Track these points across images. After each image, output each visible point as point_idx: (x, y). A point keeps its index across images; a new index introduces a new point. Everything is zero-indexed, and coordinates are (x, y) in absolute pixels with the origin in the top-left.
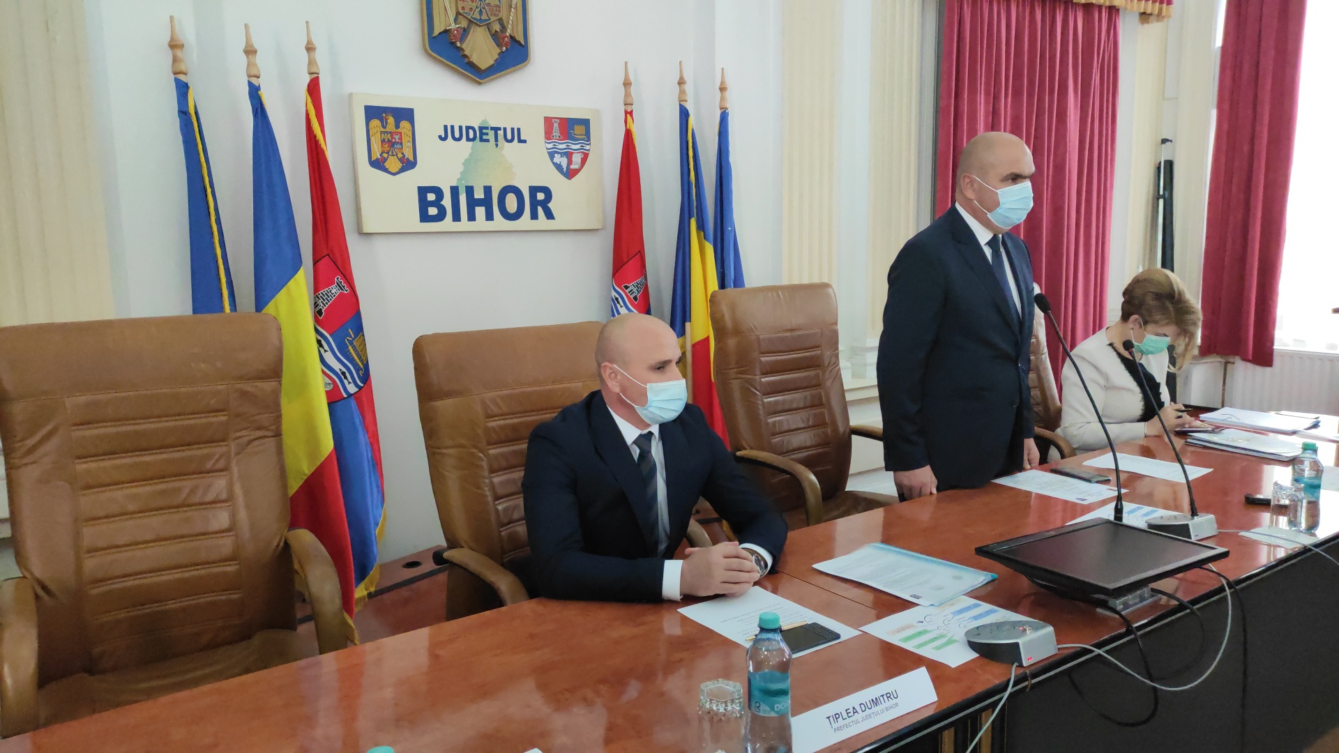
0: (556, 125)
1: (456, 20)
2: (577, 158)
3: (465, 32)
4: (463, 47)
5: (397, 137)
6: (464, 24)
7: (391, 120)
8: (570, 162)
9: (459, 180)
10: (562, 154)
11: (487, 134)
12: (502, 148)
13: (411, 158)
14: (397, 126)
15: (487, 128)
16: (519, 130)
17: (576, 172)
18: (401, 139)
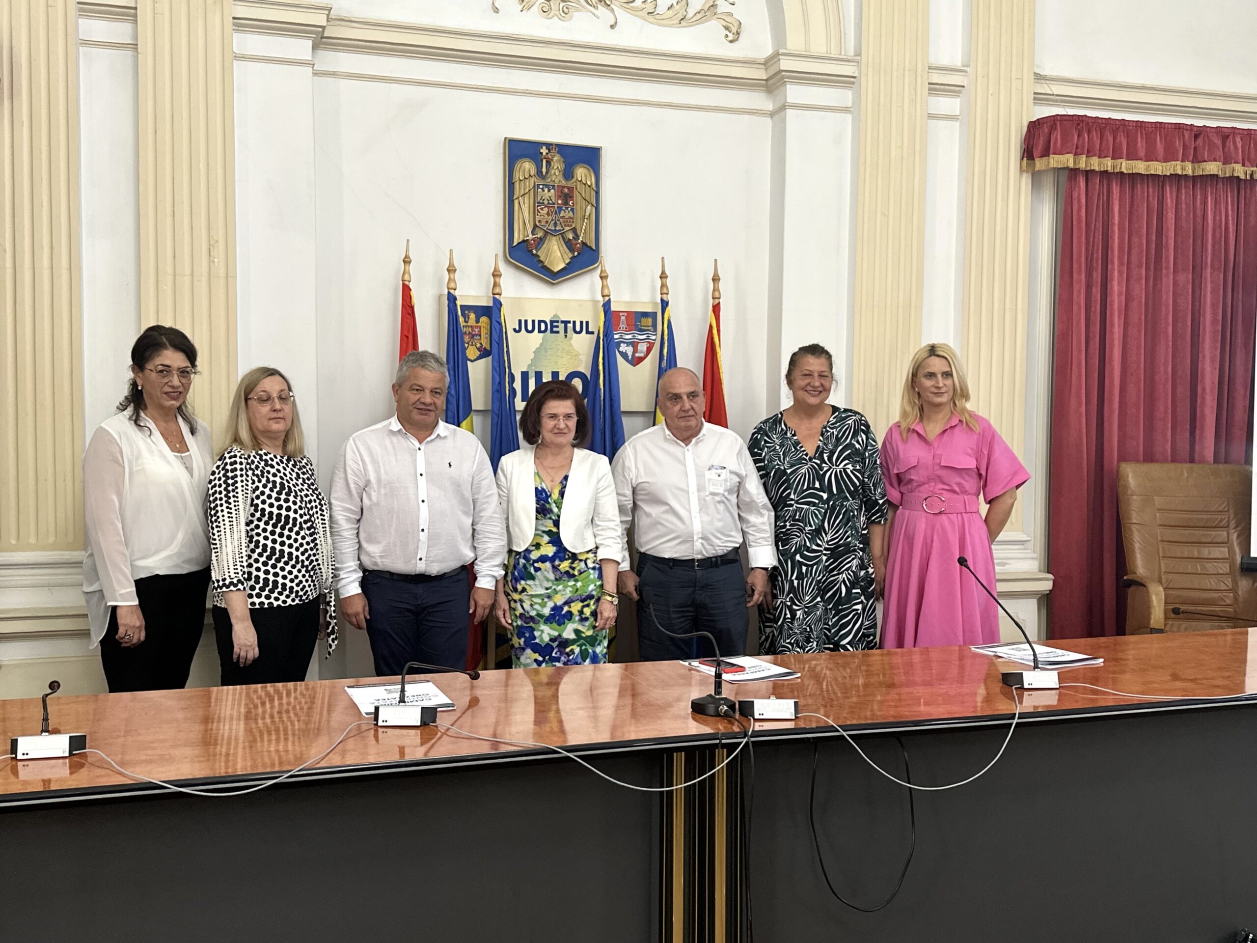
0: (623, 318)
1: (533, 233)
2: (643, 347)
3: (541, 241)
4: (539, 253)
5: (477, 330)
6: (540, 234)
7: (472, 316)
8: (635, 351)
10: (628, 344)
11: (557, 327)
12: (571, 339)
14: (477, 321)
15: (557, 322)
16: (587, 323)
17: (641, 360)
18: (480, 331)
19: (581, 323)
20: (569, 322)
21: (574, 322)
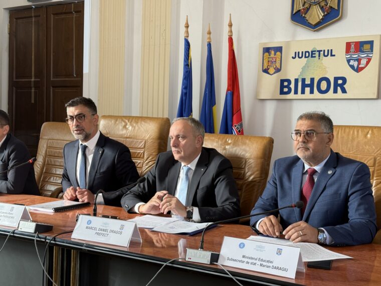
0: (353, 46)
2: (364, 62)
3: (308, 9)
4: (306, 16)
5: (274, 59)
6: (307, 6)
7: (273, 52)
8: (359, 63)
9: (299, 76)
10: (355, 60)
11: (315, 54)
12: (322, 60)
13: (279, 68)
14: (275, 54)
15: (315, 51)
16: (331, 50)
17: (362, 69)
18: (276, 60)
19: (328, 50)
20: (321, 51)
21: (324, 51)
